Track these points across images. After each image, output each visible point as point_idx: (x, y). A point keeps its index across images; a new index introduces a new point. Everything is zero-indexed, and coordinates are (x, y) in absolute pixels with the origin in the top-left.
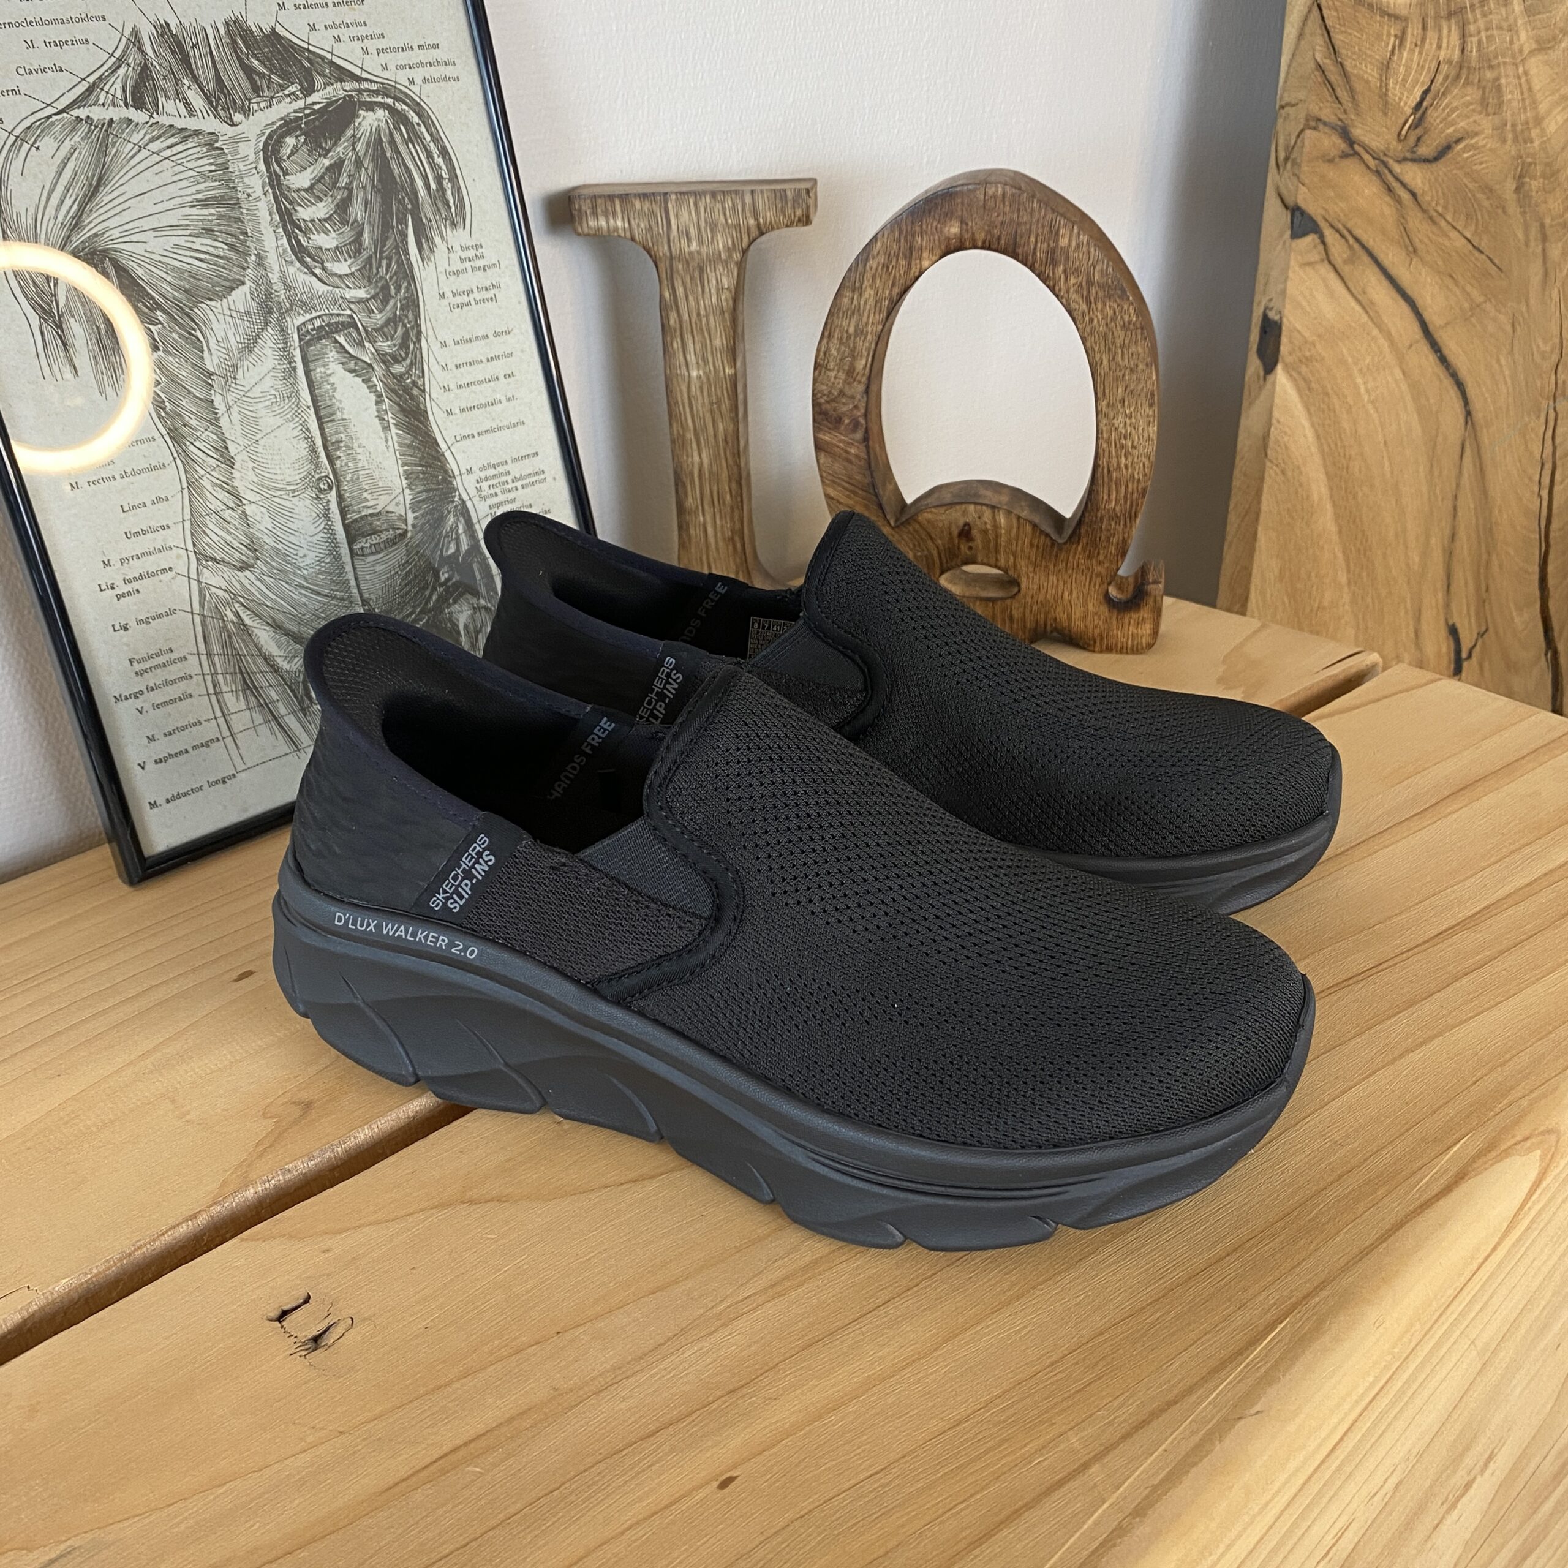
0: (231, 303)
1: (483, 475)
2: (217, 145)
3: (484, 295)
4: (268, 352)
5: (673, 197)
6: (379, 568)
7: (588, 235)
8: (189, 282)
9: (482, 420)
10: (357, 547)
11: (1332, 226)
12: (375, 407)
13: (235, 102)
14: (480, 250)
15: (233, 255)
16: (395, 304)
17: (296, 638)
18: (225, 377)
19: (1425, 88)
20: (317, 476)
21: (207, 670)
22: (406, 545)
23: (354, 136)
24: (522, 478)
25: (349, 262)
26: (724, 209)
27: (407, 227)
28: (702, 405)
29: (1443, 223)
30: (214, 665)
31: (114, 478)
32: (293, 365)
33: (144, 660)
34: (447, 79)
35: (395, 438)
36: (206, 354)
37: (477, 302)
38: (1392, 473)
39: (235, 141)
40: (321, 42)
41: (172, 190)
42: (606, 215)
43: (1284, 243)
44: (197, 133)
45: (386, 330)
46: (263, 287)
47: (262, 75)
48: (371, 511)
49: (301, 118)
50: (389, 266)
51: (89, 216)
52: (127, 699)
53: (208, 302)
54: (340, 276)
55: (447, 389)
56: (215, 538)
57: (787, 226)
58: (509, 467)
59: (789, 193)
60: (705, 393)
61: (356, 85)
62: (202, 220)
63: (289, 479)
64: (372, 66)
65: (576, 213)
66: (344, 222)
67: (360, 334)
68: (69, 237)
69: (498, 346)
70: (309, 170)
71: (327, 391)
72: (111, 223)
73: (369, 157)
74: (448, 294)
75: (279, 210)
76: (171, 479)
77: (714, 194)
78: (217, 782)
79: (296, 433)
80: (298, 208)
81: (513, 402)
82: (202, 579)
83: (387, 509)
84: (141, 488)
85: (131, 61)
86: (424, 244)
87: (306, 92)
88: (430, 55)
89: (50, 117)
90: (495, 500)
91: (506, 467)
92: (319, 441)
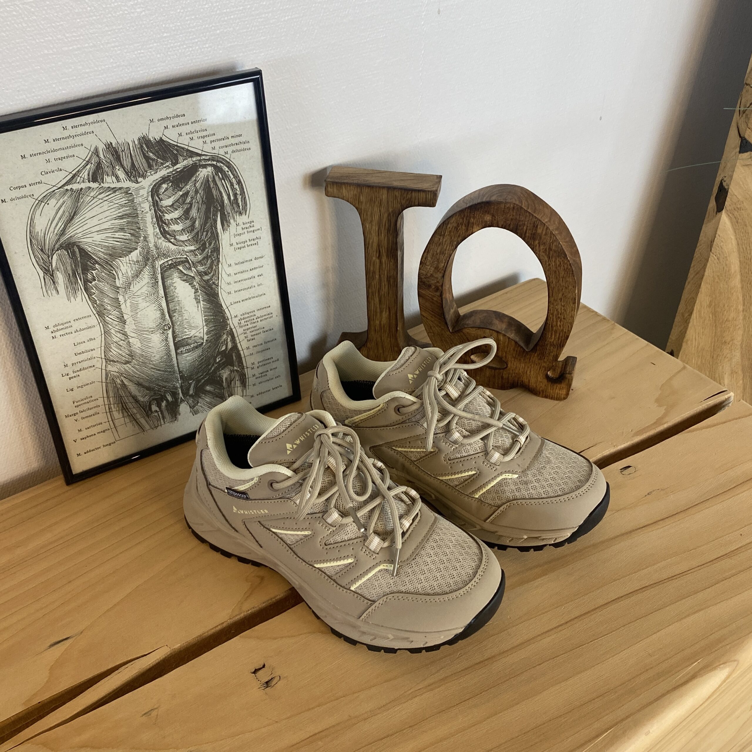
0: (130, 258)
1: (242, 317)
2: (129, 192)
3: (253, 242)
4: (146, 276)
6: (188, 358)
8: (112, 251)
9: (245, 294)
10: (179, 351)
12: (194, 295)
13: (139, 173)
14: (252, 223)
15: (133, 238)
16: (208, 251)
17: (148, 388)
18: (125, 288)
20: (164, 324)
21: (106, 403)
22: (203, 348)
23: (195, 180)
24: (261, 317)
25: (187, 235)
27: (217, 217)
30: (110, 401)
31: (72, 333)
32: (157, 281)
33: (79, 401)
34: (244, 149)
35: (202, 306)
36: (117, 280)
37: (248, 246)
39: (138, 189)
40: (184, 142)
41: (107, 213)
44: (120, 188)
45: (202, 262)
46: (146, 250)
47: (153, 160)
48: (187, 336)
49: (171, 175)
50: (207, 235)
51: (68, 229)
52: (70, 416)
53: (120, 258)
54: (183, 241)
55: (229, 284)
56: (115, 353)
58: (256, 313)
61: (199, 158)
62: (119, 225)
63: (151, 327)
64: (208, 149)
66: (187, 218)
67: (190, 264)
68: (59, 239)
69: (255, 264)
70: (172, 197)
71: (172, 290)
72: (78, 231)
73: (202, 188)
74: (235, 244)
75: (156, 216)
76: (97, 332)
78: (107, 445)
79: (155, 308)
80: (166, 215)
81: (261, 286)
82: (108, 369)
83: (195, 335)
84: (84, 336)
85: (93, 162)
86: (225, 223)
87: (174, 164)
88: (237, 140)
89: (54, 191)
90: (247, 327)
91: (254, 313)
92: (166, 311)
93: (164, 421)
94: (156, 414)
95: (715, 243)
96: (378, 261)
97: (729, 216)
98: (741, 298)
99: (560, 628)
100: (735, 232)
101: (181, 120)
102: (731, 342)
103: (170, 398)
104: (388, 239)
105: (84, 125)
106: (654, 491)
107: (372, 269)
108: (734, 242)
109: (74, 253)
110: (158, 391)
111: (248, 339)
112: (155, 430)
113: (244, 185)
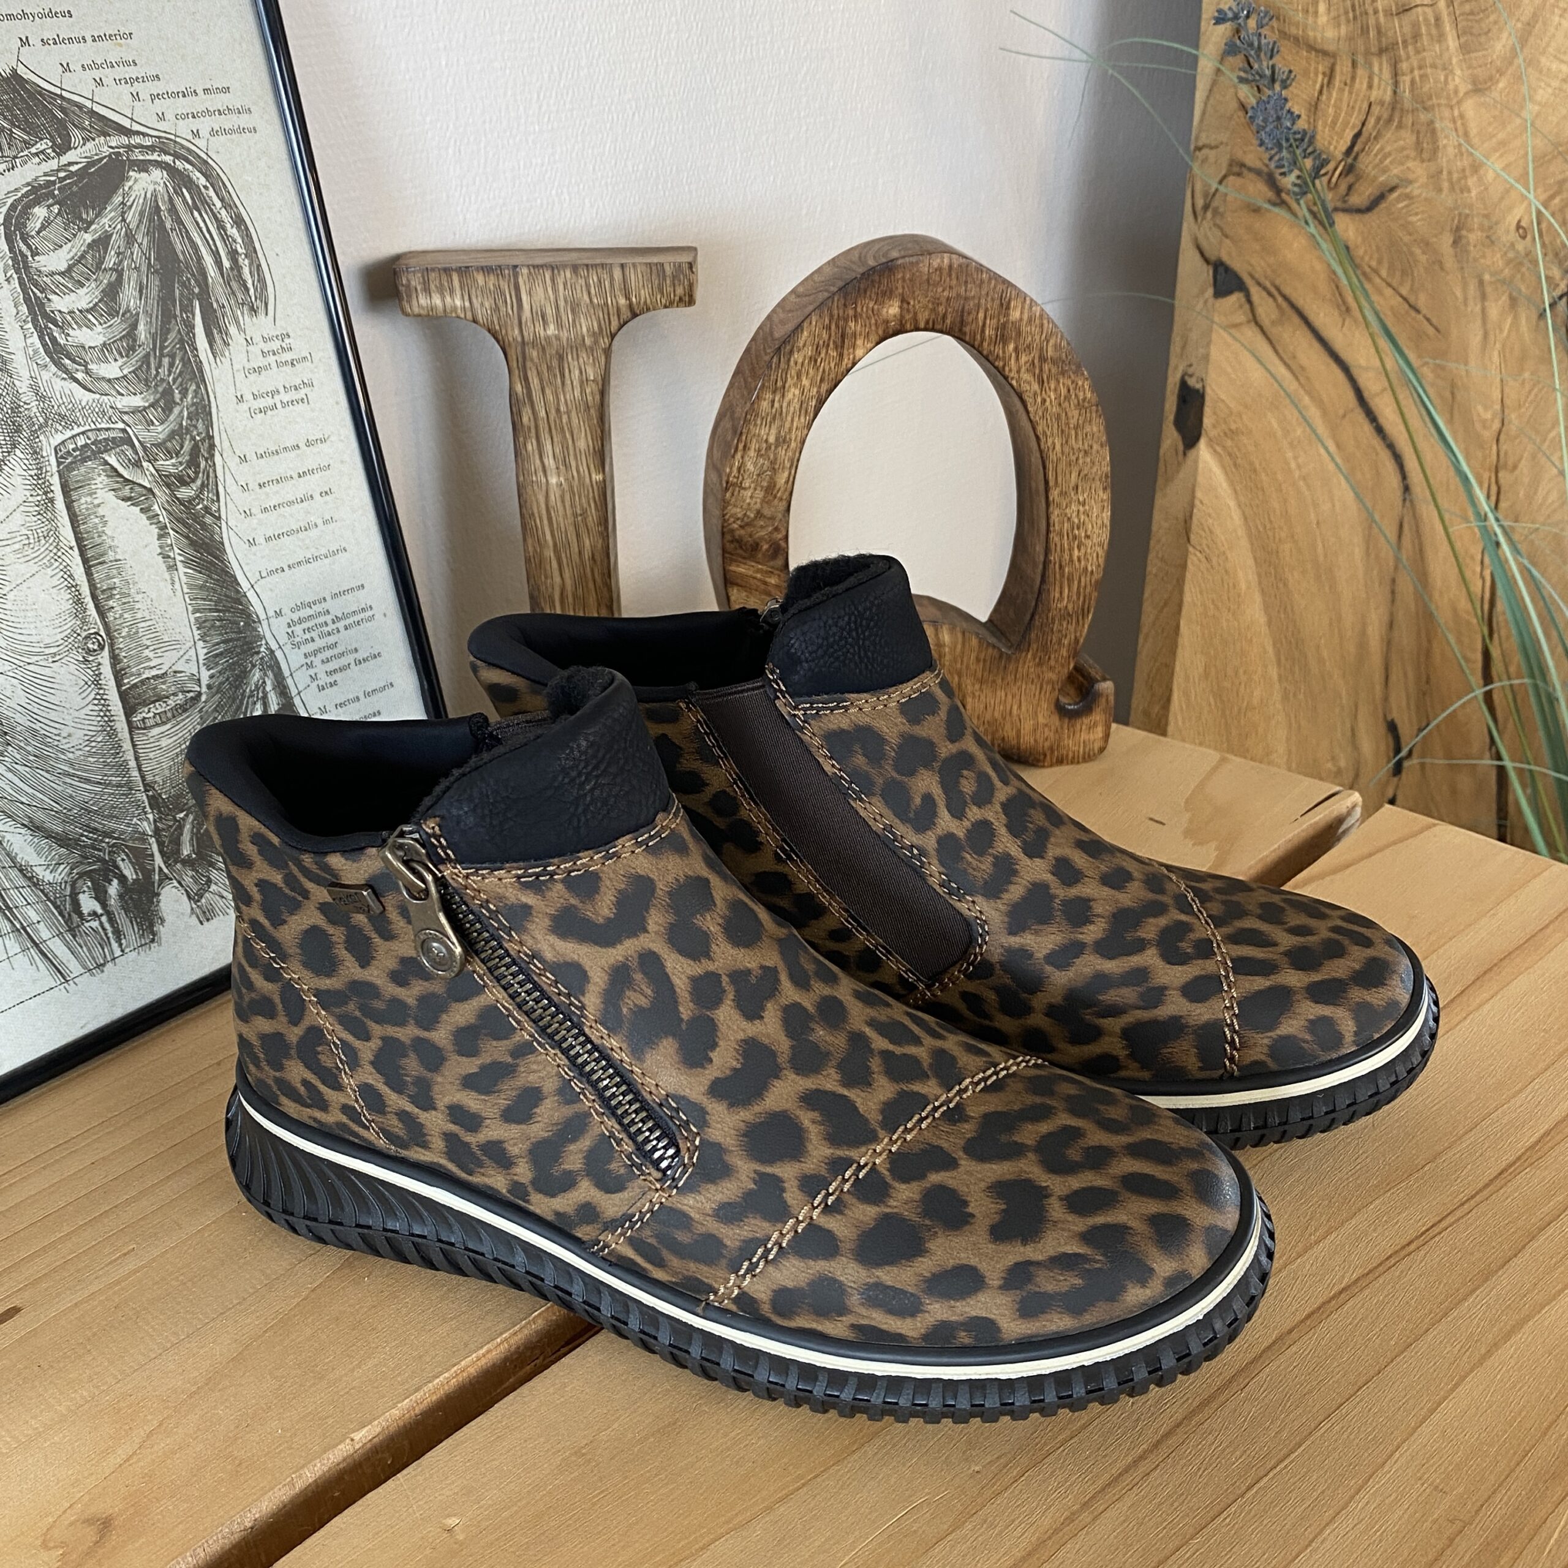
1: (295, 616)
3: (293, 395)
4: (17, 481)
5: (525, 271)
6: (164, 742)
7: (419, 315)
9: (293, 548)
10: (136, 718)
11: (1259, 284)
12: (157, 543)
14: (287, 341)
16: (181, 412)
17: (62, 840)
19: (1356, 130)
20: (84, 634)
22: (200, 711)
23: (123, 204)
24: (345, 616)
25: (120, 363)
26: (588, 286)
27: (194, 315)
28: (563, 519)
29: (1377, 280)
32: (50, 495)
34: (241, 131)
35: (184, 579)
37: (284, 405)
38: (1326, 556)
40: (78, 88)
42: (441, 291)
43: (1206, 302)
45: (169, 444)
48: (154, 672)
49: (54, 183)
50: (172, 365)
54: (109, 381)
55: (248, 514)
57: (666, 307)
58: (328, 605)
59: (668, 270)
60: (568, 504)
61: (125, 140)
63: (48, 640)
64: (145, 115)
65: (402, 289)
66: (113, 313)
67: (137, 453)
69: (311, 458)
70: (66, 248)
71: (95, 527)
73: (143, 229)
74: (248, 397)
75: (27, 300)
77: (575, 268)
79: (55, 581)
80: (52, 297)
81: (331, 526)
83: (174, 668)
86: (216, 336)
87: (59, 150)
88: (219, 101)
90: (310, 647)
91: (323, 605)
92: (85, 590)
93: (120, 945)
94: (95, 924)
101: (64, 27)
103: (129, 872)
110: (93, 847)
111: (321, 683)
112: (99, 976)
113: (252, 230)
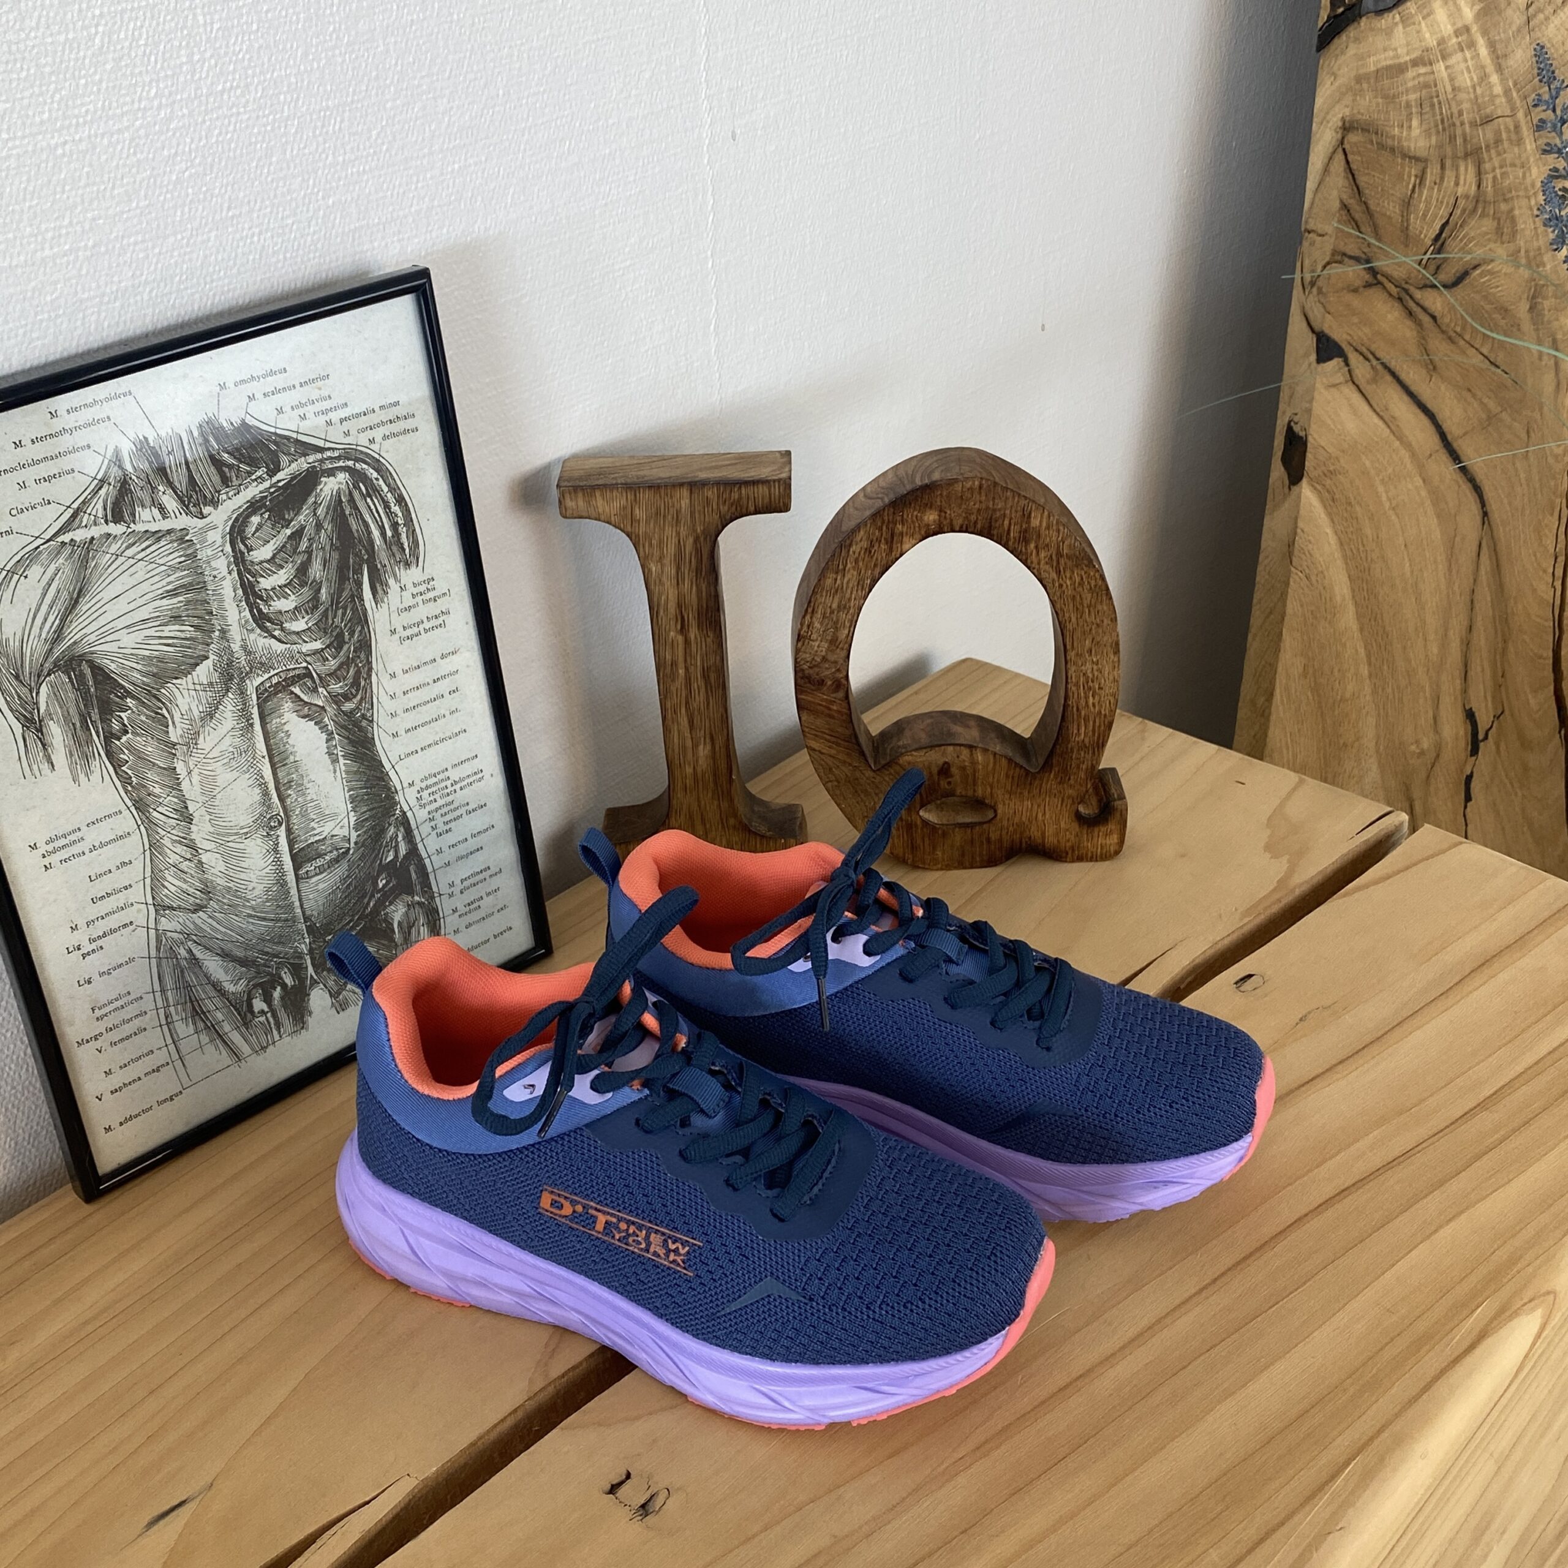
0: (195, 677)
1: (423, 785)
2: (187, 538)
3: (434, 623)
4: (228, 715)
6: (321, 886)
8: (157, 666)
9: (426, 735)
10: (302, 872)
12: (325, 745)
13: (205, 497)
14: (431, 583)
15: (199, 635)
16: (349, 648)
17: (243, 962)
18: (187, 744)
20: (269, 816)
21: (160, 1004)
22: (348, 862)
23: (315, 502)
24: (461, 780)
25: (306, 619)
27: (362, 575)
29: (1462, 343)
30: (167, 1000)
31: (84, 853)
32: (251, 722)
33: (105, 1005)
34: (406, 432)
35: (343, 768)
36: (171, 728)
37: (426, 631)
39: (204, 531)
40: (288, 424)
41: (145, 587)
44: (169, 532)
45: (338, 672)
46: (225, 658)
47: (230, 467)
48: (317, 838)
49: (266, 497)
50: (344, 614)
51: (69, 627)
52: (88, 1041)
53: (174, 681)
54: (298, 633)
55: (394, 715)
56: (173, 889)
58: (450, 770)
61: (319, 456)
62: (171, 610)
63: (243, 824)
64: (336, 436)
66: (303, 584)
67: (314, 682)
68: (51, 649)
69: (445, 666)
70: (272, 542)
71: (282, 739)
72: (88, 630)
73: (329, 518)
74: (400, 629)
75: (242, 585)
76: (135, 846)
79: (251, 782)
80: (261, 580)
81: (456, 714)
82: (160, 928)
83: (334, 833)
84: (108, 857)
85: (111, 480)
86: (379, 588)
87: (272, 473)
88: (391, 413)
89: (38, 547)
90: (433, 806)
91: (446, 774)
92: (271, 786)
93: (279, 1032)
94: (262, 1019)
95: (1296, 545)
96: (680, 638)
97: (1315, 489)
98: (1362, 651)
99: (1204, 1294)
100: (1332, 521)
101: (279, 381)
102: (1356, 745)
103: (289, 980)
104: (699, 591)
105: (90, 405)
106: (1309, 1013)
107: (668, 657)
108: (1333, 540)
109: (81, 677)
110: (265, 965)
111: (439, 831)
112: (263, 1055)
113: (410, 505)
